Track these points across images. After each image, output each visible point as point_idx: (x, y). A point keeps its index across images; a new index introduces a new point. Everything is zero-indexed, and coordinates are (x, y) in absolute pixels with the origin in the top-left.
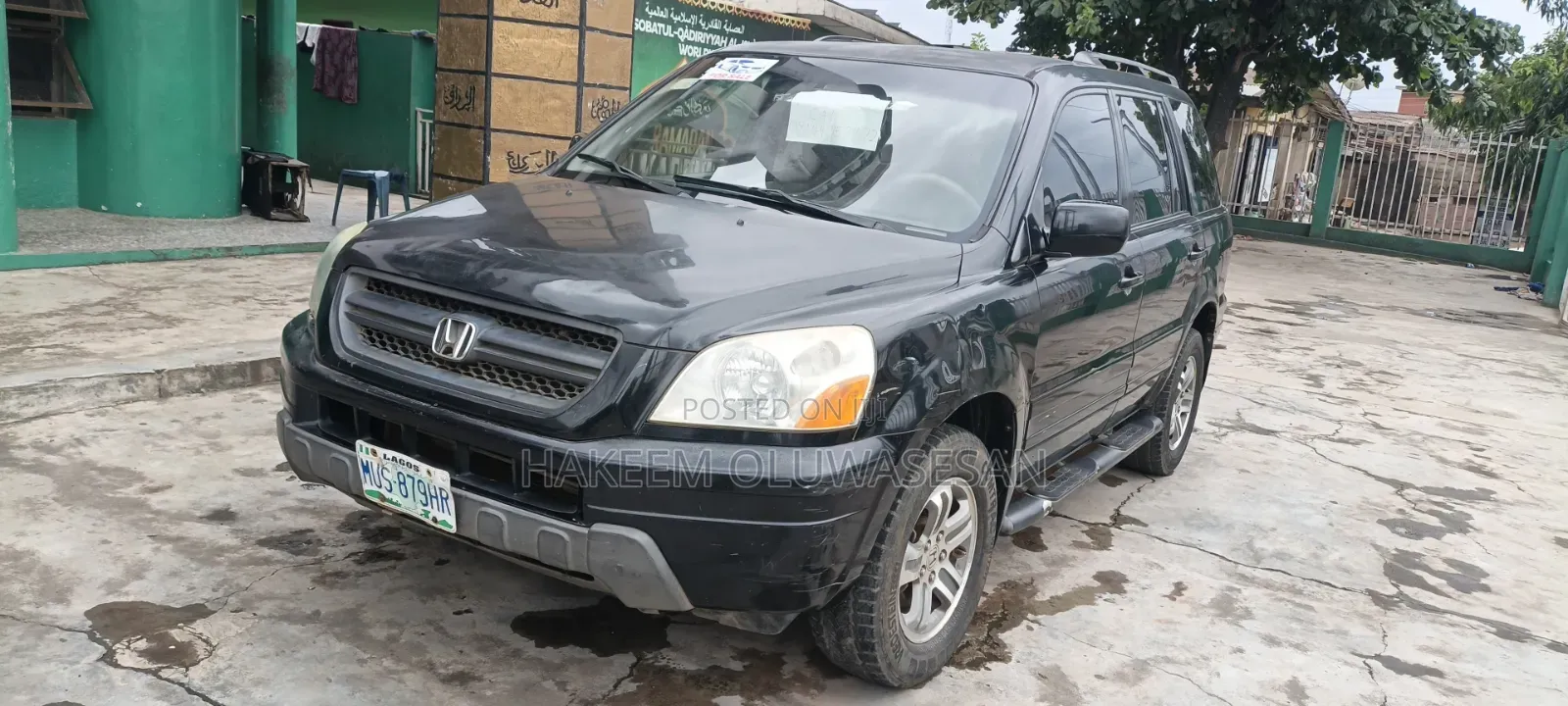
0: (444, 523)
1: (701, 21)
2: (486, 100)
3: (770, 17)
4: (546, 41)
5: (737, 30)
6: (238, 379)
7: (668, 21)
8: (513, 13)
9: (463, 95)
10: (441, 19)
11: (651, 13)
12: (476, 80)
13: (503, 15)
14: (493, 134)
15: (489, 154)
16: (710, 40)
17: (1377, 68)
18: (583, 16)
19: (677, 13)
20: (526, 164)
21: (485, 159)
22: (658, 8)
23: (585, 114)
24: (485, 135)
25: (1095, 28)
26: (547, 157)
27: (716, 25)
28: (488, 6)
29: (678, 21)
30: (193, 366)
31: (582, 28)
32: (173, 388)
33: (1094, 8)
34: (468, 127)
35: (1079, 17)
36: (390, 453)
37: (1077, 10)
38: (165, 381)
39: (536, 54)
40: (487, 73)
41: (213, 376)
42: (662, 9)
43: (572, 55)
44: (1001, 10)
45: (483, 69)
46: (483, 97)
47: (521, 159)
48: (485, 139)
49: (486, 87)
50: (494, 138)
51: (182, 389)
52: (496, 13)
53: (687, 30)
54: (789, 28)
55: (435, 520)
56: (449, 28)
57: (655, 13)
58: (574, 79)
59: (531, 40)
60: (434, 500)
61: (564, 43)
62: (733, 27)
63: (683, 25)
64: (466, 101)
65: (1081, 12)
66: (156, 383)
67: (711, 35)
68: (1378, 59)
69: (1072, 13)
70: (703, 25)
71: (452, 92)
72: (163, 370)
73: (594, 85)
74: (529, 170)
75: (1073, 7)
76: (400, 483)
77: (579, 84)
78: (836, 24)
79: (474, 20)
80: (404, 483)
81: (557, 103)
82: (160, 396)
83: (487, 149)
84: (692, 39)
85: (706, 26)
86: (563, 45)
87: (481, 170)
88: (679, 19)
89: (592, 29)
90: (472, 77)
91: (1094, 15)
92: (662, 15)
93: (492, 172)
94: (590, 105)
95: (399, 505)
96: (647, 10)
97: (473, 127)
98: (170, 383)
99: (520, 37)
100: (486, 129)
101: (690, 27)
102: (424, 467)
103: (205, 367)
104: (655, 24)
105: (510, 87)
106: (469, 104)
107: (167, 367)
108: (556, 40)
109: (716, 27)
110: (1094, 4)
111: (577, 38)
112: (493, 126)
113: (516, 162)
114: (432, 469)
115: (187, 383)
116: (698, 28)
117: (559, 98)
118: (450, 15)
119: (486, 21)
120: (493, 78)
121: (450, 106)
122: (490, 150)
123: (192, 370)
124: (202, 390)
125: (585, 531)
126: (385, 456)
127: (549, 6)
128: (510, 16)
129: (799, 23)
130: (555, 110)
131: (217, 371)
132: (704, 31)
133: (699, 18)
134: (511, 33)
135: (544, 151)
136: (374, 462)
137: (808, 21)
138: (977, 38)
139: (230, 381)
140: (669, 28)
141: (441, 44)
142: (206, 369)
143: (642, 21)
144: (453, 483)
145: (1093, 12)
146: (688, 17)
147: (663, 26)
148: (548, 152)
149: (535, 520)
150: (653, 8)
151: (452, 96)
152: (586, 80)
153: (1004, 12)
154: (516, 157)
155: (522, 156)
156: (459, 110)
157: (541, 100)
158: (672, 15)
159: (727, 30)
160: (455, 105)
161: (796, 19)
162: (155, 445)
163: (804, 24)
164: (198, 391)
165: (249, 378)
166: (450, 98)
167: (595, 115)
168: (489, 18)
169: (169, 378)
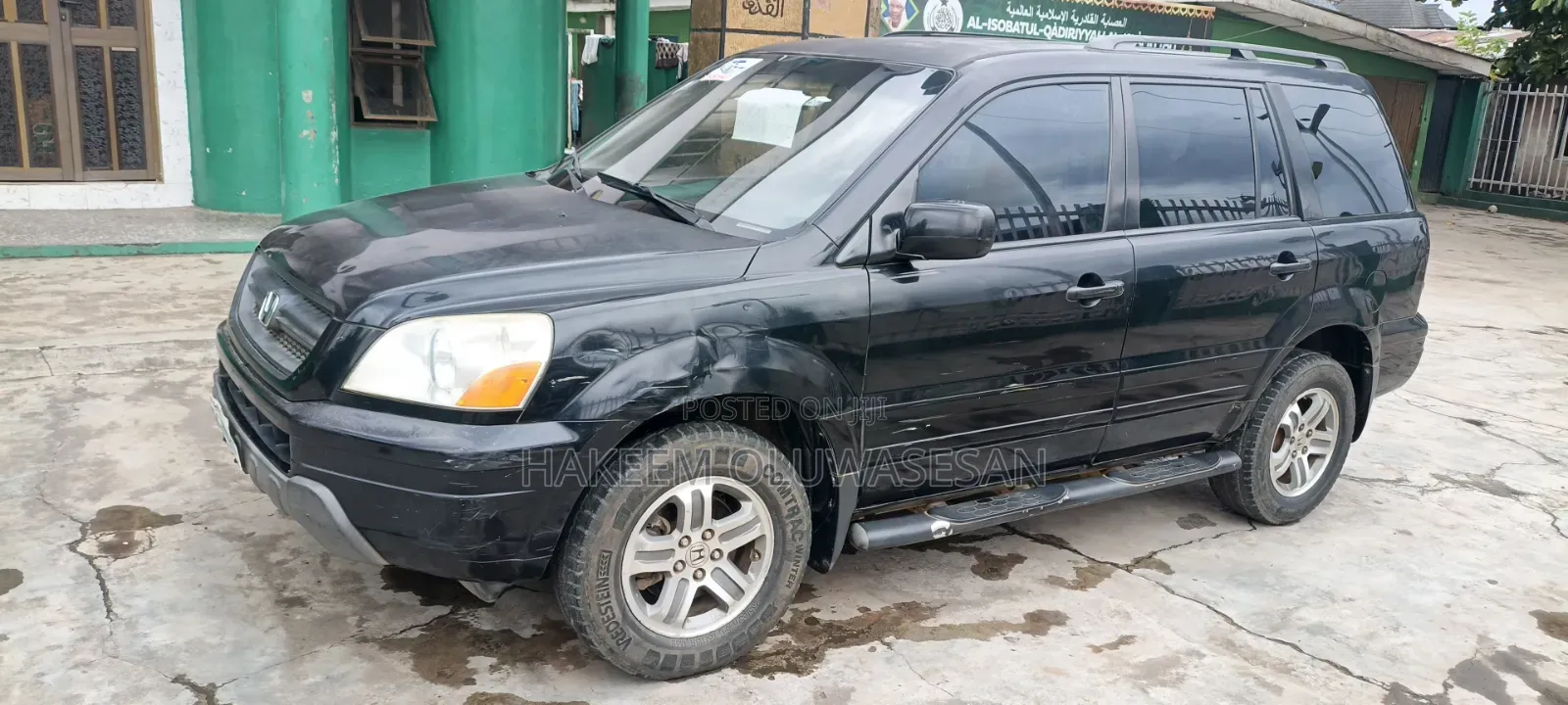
1: (1073, 17)
3: (1161, 7)
5: (1118, 24)
7: (1034, 19)
8: (743, 25)
10: (692, 34)
11: (1014, 13)
13: (735, 27)
16: (1084, 36)
18: (805, 24)
19: (1044, 10)
22: (1022, 7)
27: (1091, 19)
28: (721, 19)
29: (1045, 19)
31: (804, 35)
42: (1027, 7)
52: (728, 25)
53: (1055, 28)
54: (1186, 19)
56: (696, 41)
57: (1018, 13)
62: (1113, 21)
63: (1051, 23)
67: (1085, 30)
70: (1076, 21)
79: (706, 33)
84: (1062, 36)
85: (1079, 22)
88: (1047, 16)
92: (1026, 13)
96: (1008, 9)
101: (1059, 23)
104: (1017, 23)
109: (1092, 22)
116: (1069, 24)
118: (697, 31)
119: (718, 33)
127: (774, 16)
128: (741, 28)
129: (1199, 11)
132: (1077, 27)
133: (1070, 14)
134: (740, 44)
137: (1214, 9)
140: (1034, 26)
141: (690, 57)
143: (1002, 21)
146: (1057, 13)
147: (1027, 24)
150: (1015, 6)
158: (1038, 13)
159: (1105, 24)
161: (1195, 7)
163: (1207, 13)
168: (722, 30)
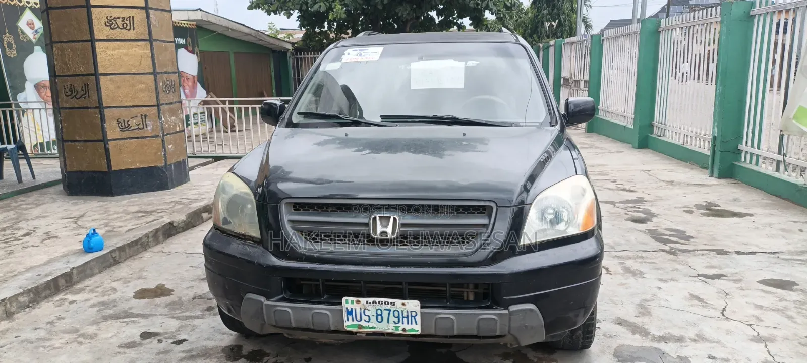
0: (412, 330)
2: (98, 90)
4: (130, 50)
6: (48, 292)
8: (107, 36)
9: (79, 89)
10: (54, 45)
12: (89, 79)
13: (101, 38)
14: (105, 110)
15: (105, 123)
17: (462, 23)
18: (150, 34)
20: (129, 125)
21: (103, 126)
23: (160, 90)
24: (100, 111)
25: (343, 15)
26: (142, 119)
28: (90, 34)
30: (21, 291)
31: (150, 40)
32: (13, 309)
33: (341, 5)
34: (87, 108)
35: (335, 10)
36: (371, 300)
37: (333, 6)
38: (8, 305)
39: (126, 59)
40: (96, 74)
41: (34, 294)
43: (148, 57)
44: (291, 9)
45: (93, 72)
46: (96, 89)
47: (126, 122)
48: (101, 114)
49: (97, 83)
50: (107, 112)
51: (19, 308)
52: (96, 37)
55: (404, 330)
56: (62, 50)
58: (151, 71)
59: (121, 51)
60: (405, 319)
61: (141, 50)
64: (82, 93)
65: (335, 8)
66: (3, 308)
68: (462, 19)
69: (330, 8)
71: (71, 88)
72: (5, 299)
73: (162, 73)
74: (132, 128)
75: (331, 5)
76: (378, 315)
77: (154, 73)
78: (208, 23)
79: (80, 43)
80: (381, 315)
81: (142, 86)
82: (7, 316)
83: (103, 119)
86: (141, 52)
87: (101, 132)
89: (156, 40)
90: (84, 78)
91: (342, 8)
93: (108, 133)
94: (161, 84)
95: (375, 328)
97: (90, 108)
98: (11, 306)
99: (114, 50)
100: (100, 107)
102: (398, 302)
103: (29, 290)
105: (111, 80)
106: (85, 94)
107: (8, 296)
108: (136, 49)
110: (340, 3)
111: (149, 47)
112: (105, 105)
113: (123, 124)
114: (406, 302)
115: (21, 303)
117: (144, 83)
118: (61, 42)
119: (90, 43)
120: (101, 77)
121: (70, 97)
122: (105, 120)
123: (22, 294)
124: (30, 305)
125: (506, 312)
126: (367, 302)
127: (129, 30)
128: (106, 38)
129: (187, 24)
130: (142, 90)
131: (35, 290)
134: (107, 48)
135: (139, 115)
136: (358, 307)
137: (195, 23)
138: (271, 25)
139: (44, 295)
141: (56, 60)
142: (30, 291)
144: (422, 307)
145: (341, 7)
148: (142, 115)
149: (474, 314)
151: (71, 91)
152: (158, 70)
153: (293, 10)
154: (122, 122)
155: (126, 121)
156: (77, 99)
157: (133, 85)
160: (75, 96)
161: (189, 23)
162: (44, 347)
163: (193, 25)
164: (28, 306)
165: (53, 290)
166: (70, 93)
167: (164, 90)
168: (92, 41)
169: (10, 303)
